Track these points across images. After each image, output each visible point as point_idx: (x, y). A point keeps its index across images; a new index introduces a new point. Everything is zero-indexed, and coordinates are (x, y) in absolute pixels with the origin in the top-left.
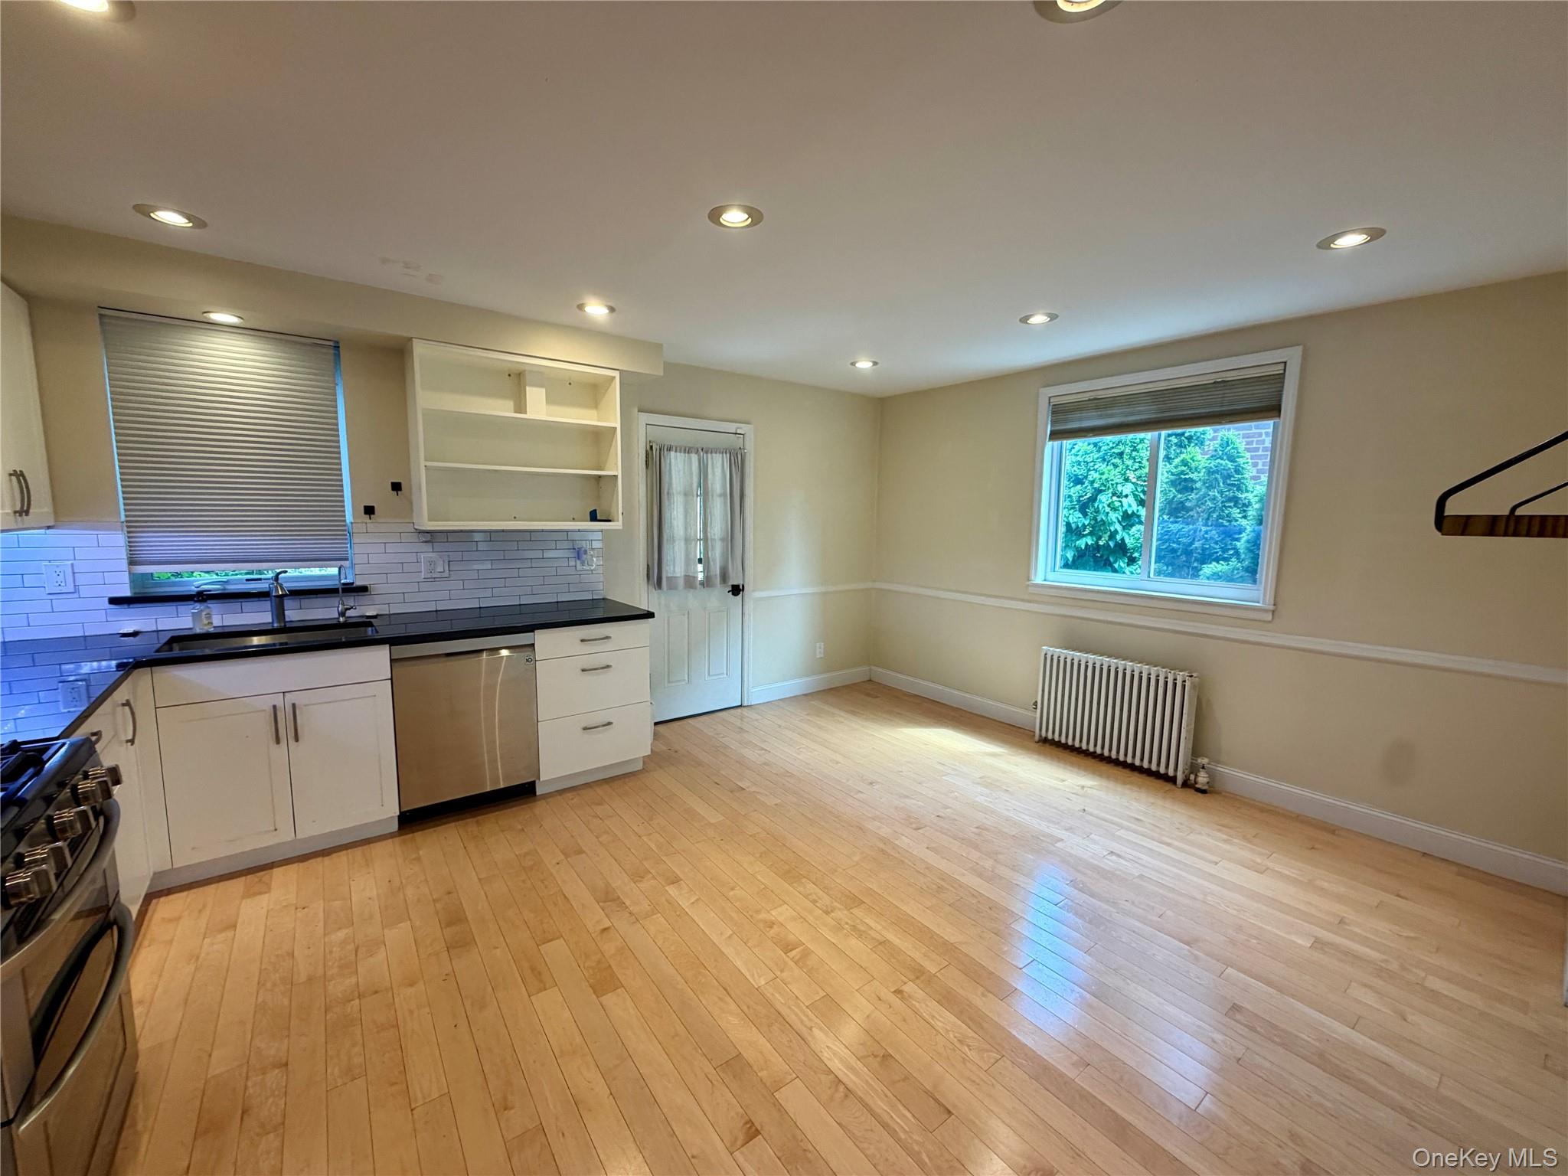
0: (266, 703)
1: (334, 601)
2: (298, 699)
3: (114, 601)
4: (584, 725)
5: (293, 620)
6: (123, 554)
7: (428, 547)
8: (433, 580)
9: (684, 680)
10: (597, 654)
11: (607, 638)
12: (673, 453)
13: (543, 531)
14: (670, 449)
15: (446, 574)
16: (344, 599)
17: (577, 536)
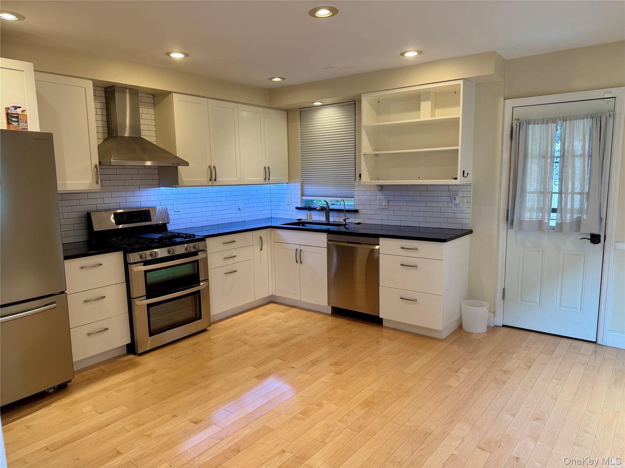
0: (295, 247)
1: (342, 214)
2: (302, 248)
3: (297, 208)
4: (402, 296)
5: (336, 221)
6: (299, 192)
7: (380, 193)
8: (381, 209)
9: (535, 302)
10: (409, 257)
11: (416, 249)
12: (531, 126)
13: (434, 185)
14: (528, 123)
15: (386, 207)
16: (346, 214)
17: (454, 189)
